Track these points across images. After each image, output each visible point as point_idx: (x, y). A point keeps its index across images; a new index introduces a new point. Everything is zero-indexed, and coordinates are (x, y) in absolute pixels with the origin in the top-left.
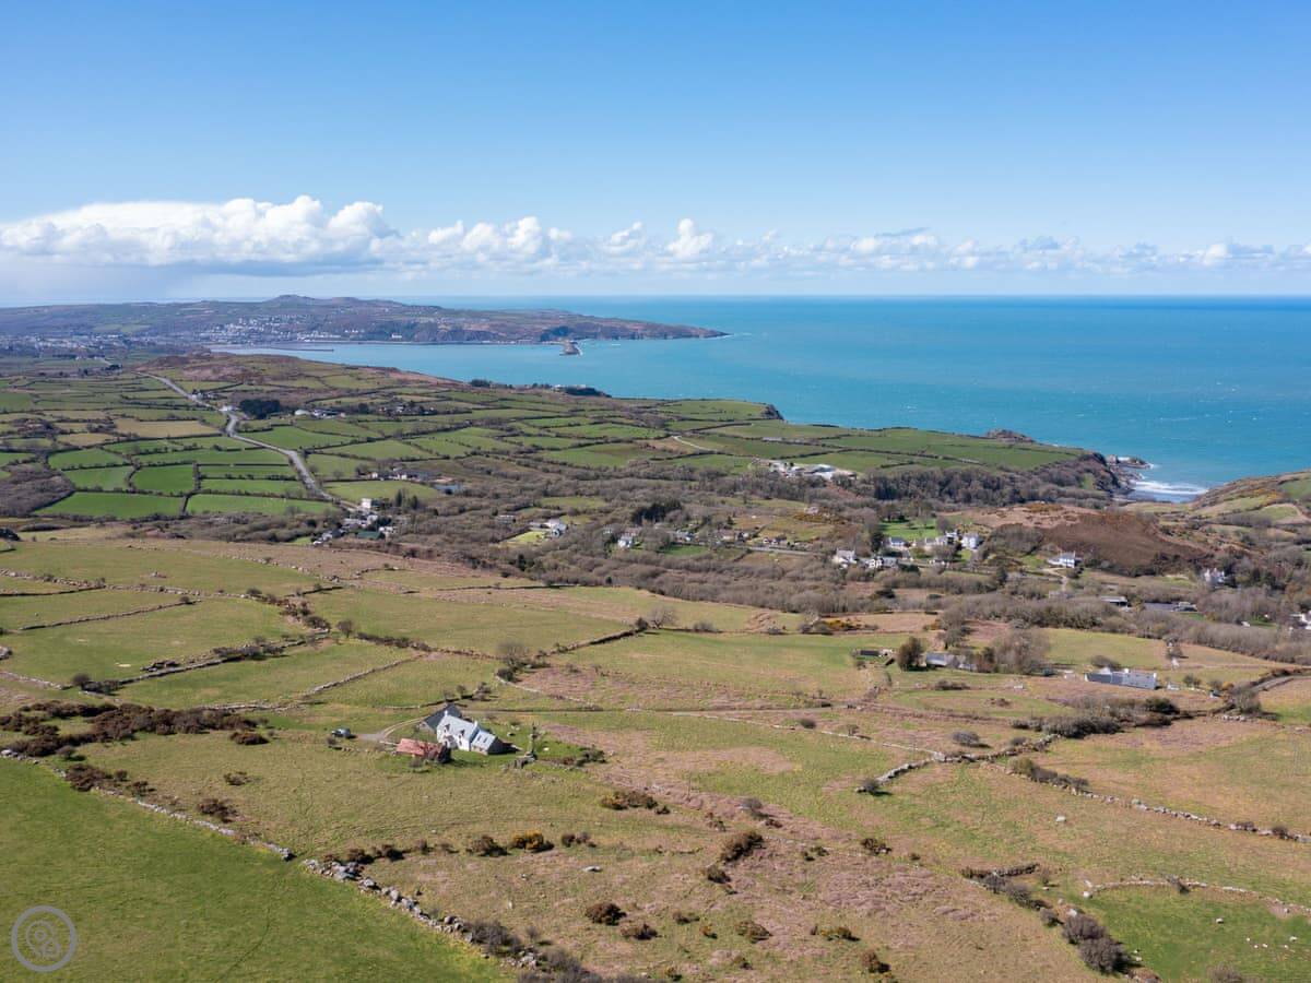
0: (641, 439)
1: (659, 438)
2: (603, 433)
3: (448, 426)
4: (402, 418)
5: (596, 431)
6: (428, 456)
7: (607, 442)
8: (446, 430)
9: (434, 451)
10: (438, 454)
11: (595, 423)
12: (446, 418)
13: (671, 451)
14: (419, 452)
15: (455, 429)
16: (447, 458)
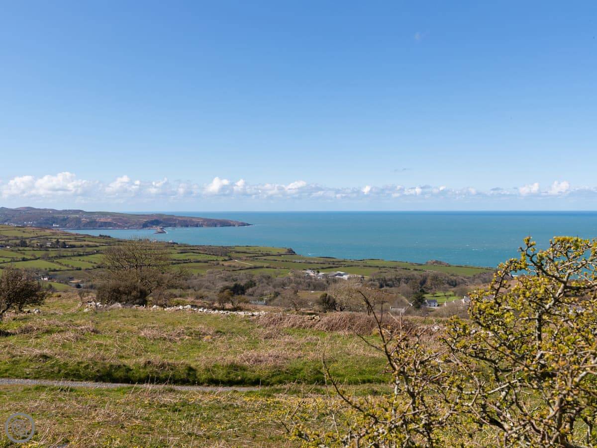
0: (214, 261)
1: (225, 260)
2: (187, 258)
3: (82, 253)
4: (50, 249)
5: (183, 257)
6: (66, 268)
7: (190, 262)
8: (80, 255)
9: (70, 266)
10: (72, 267)
11: (181, 253)
12: (80, 250)
13: (234, 267)
14: (60, 266)
15: (87, 255)
16: (80, 269)
